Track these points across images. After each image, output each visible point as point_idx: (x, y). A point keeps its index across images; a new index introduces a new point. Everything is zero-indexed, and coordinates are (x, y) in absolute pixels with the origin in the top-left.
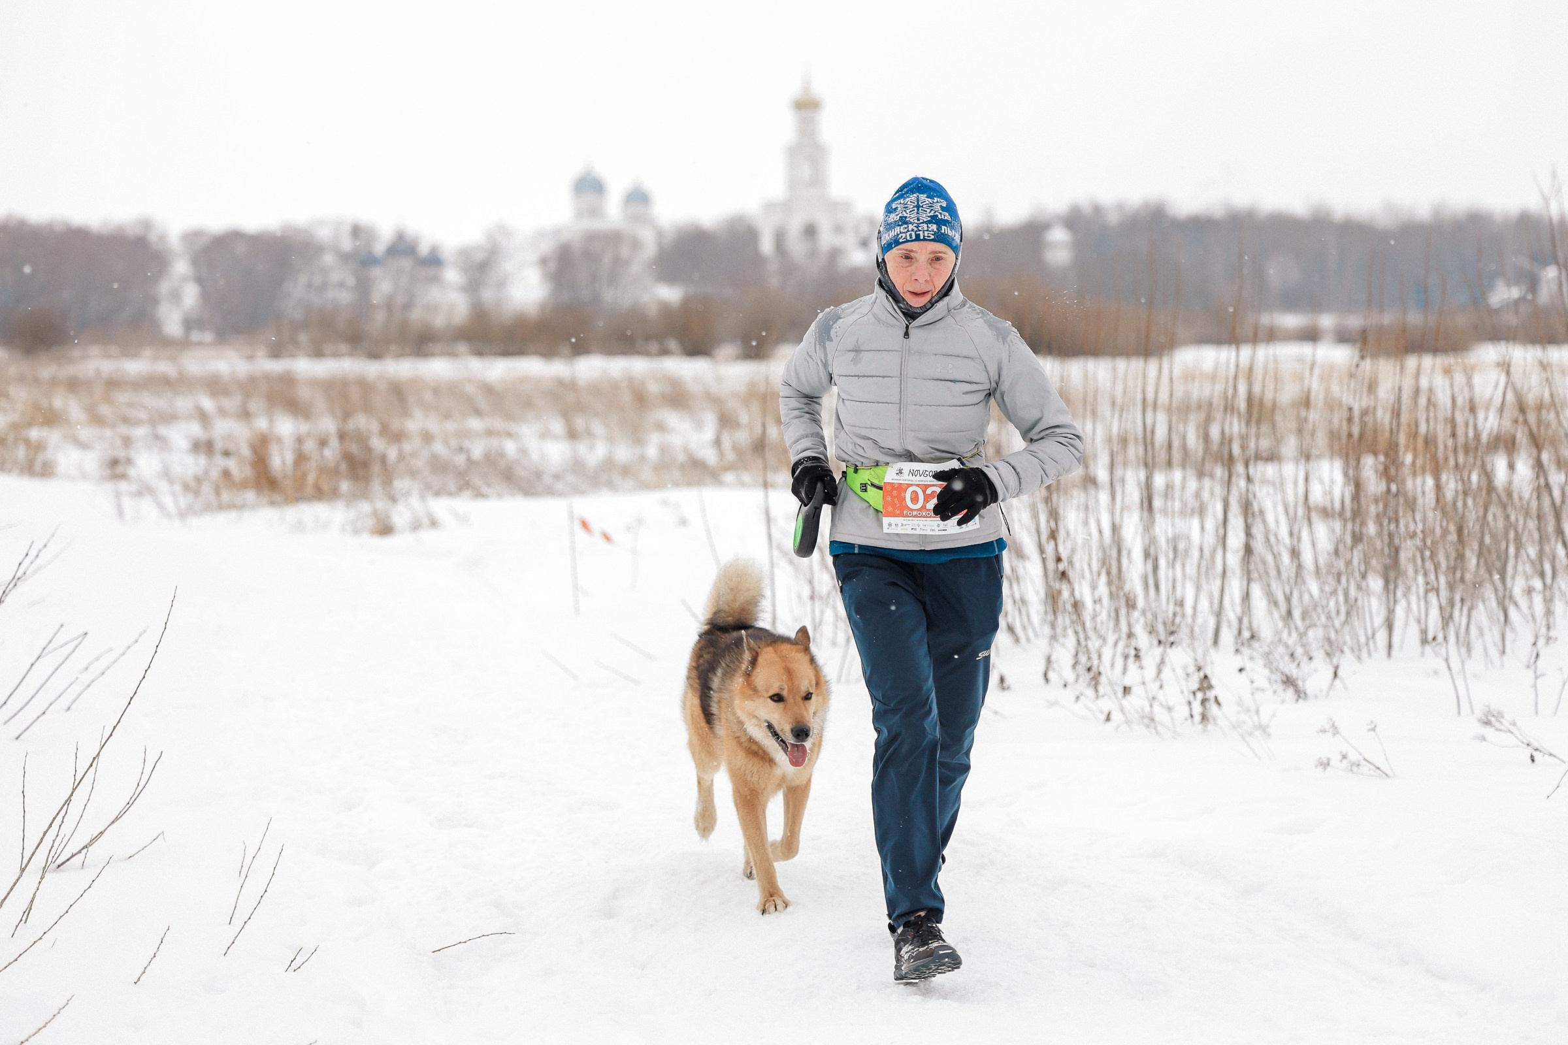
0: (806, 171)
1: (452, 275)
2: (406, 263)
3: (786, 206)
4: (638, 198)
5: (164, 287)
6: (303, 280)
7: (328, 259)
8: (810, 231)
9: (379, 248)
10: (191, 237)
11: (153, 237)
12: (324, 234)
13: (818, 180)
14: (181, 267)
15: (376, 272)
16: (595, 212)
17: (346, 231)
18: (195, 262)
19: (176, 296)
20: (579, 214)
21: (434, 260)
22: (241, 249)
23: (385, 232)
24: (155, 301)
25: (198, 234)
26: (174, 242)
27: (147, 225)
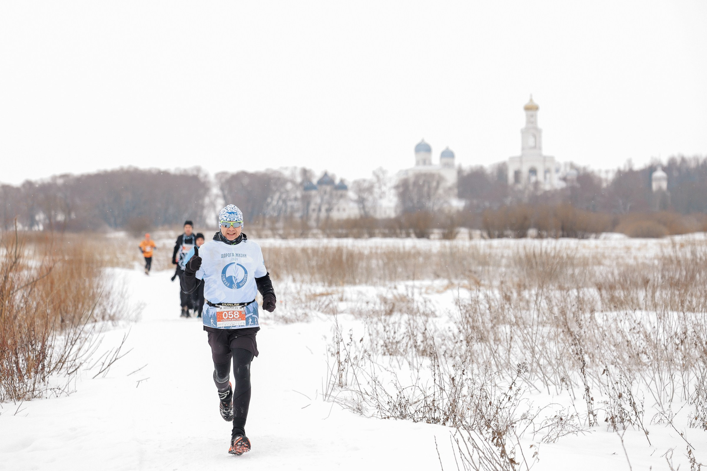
0: (531, 142)
1: (352, 194)
2: (328, 188)
3: (521, 159)
4: (448, 154)
5: (207, 200)
6: (276, 196)
7: (289, 186)
8: (533, 171)
9: (315, 181)
10: (220, 176)
11: (201, 175)
12: (287, 174)
13: (537, 147)
14: (215, 190)
15: (313, 192)
16: (425, 162)
17: (298, 172)
18: (222, 189)
19: (213, 205)
20: (418, 163)
21: (343, 187)
22: (246, 181)
23: (317, 174)
24: (203, 207)
25: (224, 173)
26: (212, 177)
27: (198, 169)
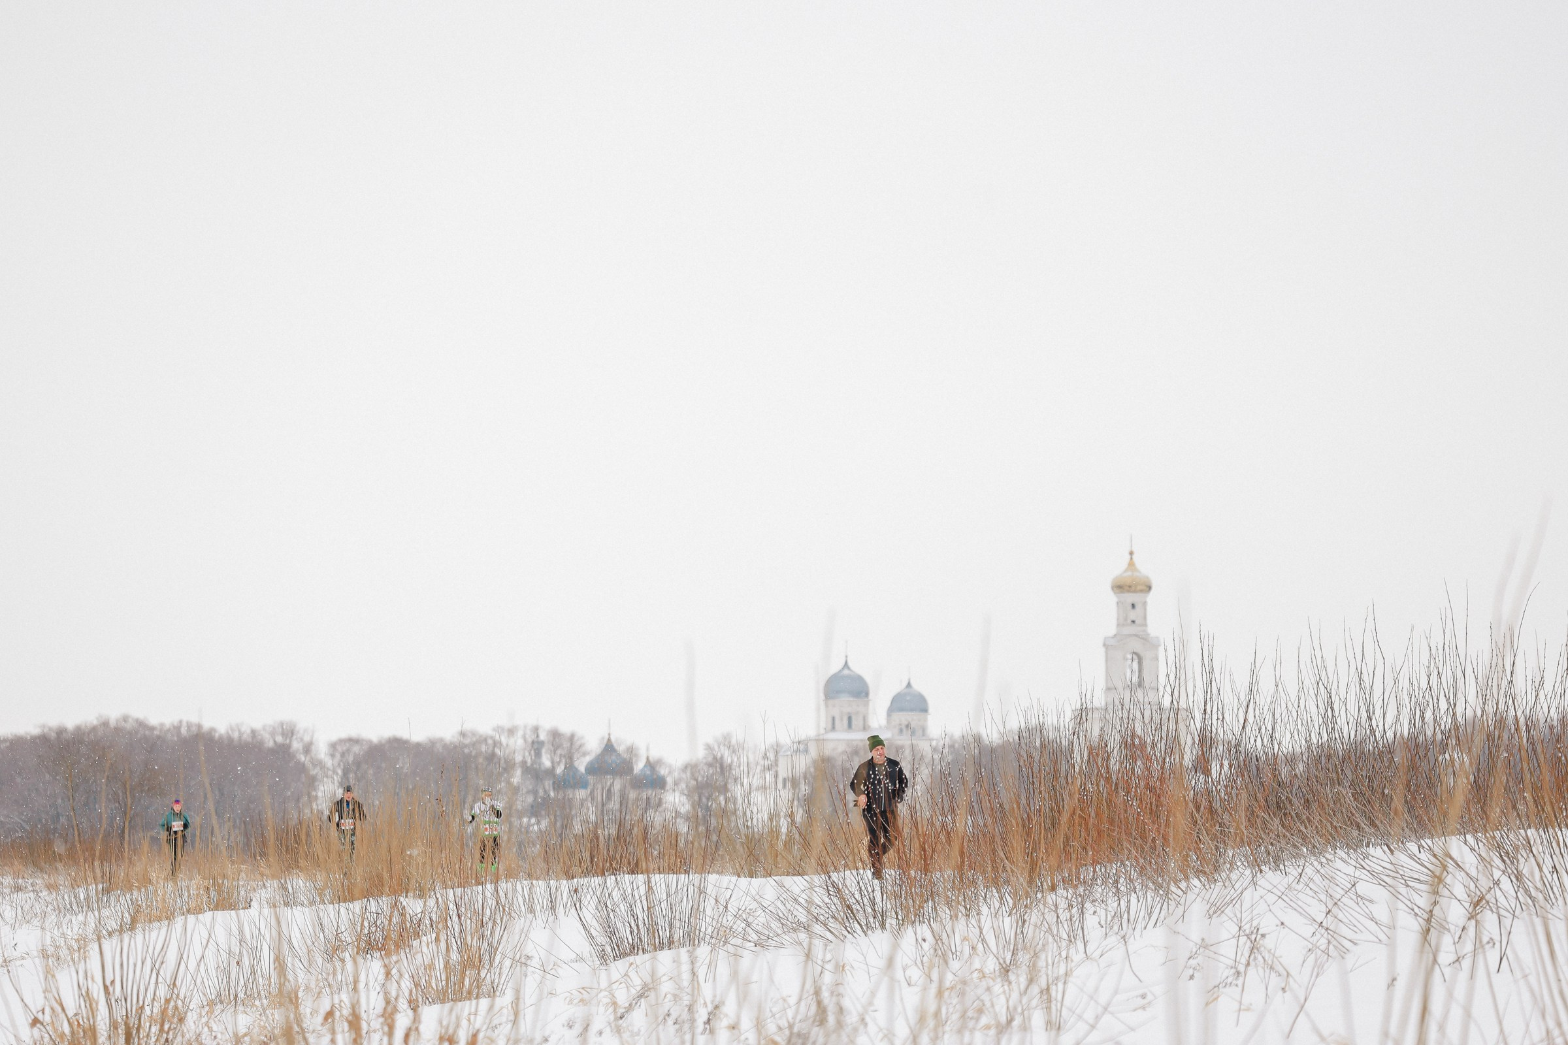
0: (1130, 671)
2: (617, 784)
3: (1103, 715)
4: (909, 701)
9: (581, 765)
10: (341, 747)
11: (296, 745)
15: (579, 794)
21: (654, 779)
25: (352, 741)
26: (322, 750)
27: (289, 731)
